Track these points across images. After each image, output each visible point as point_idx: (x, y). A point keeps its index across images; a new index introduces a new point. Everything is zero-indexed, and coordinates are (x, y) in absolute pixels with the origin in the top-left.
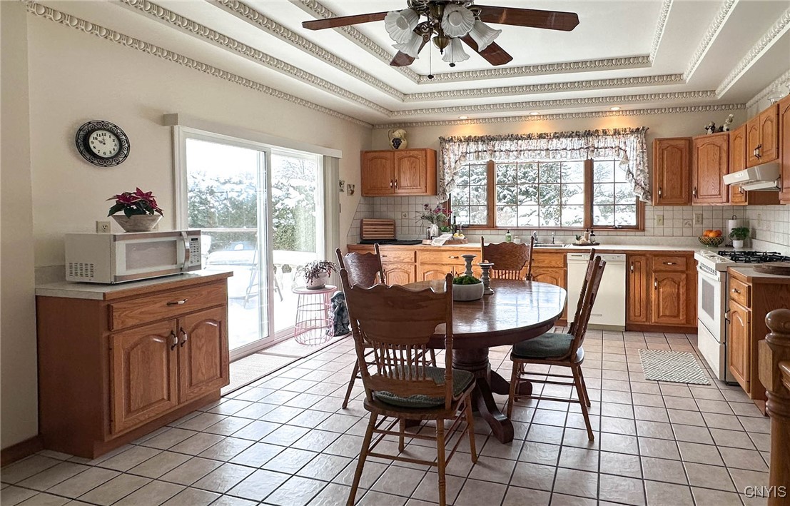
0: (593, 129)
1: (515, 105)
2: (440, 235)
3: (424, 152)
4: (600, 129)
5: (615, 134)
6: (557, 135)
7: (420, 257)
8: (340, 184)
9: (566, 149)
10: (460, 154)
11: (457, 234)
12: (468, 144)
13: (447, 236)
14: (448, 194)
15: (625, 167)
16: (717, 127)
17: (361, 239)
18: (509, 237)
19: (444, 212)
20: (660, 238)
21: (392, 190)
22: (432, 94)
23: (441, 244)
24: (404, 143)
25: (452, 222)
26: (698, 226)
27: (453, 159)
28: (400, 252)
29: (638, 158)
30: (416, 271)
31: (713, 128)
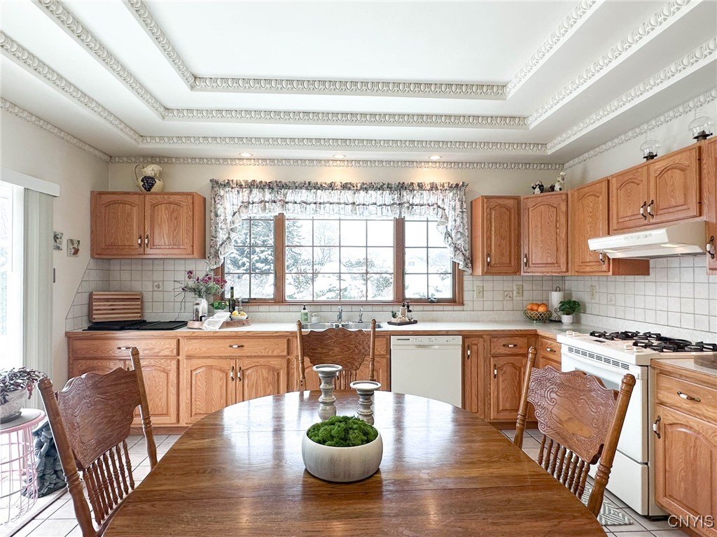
0: (407, 181)
1: (319, 142)
2: (211, 313)
3: (190, 198)
4: (416, 181)
5: (432, 189)
6: (365, 186)
7: (186, 347)
8: (56, 238)
9: (375, 204)
10: (240, 204)
11: (236, 312)
12: (251, 191)
13: (223, 316)
14: (221, 257)
15: (442, 229)
16: (547, 186)
17: (90, 321)
18: (306, 314)
19: (217, 281)
20: (480, 313)
21: (141, 251)
22: (209, 113)
23: (216, 328)
24: (158, 184)
25: (228, 296)
26: (518, 298)
27: (229, 211)
28: (154, 342)
29: (458, 219)
30: (178, 368)
31: (541, 187)
